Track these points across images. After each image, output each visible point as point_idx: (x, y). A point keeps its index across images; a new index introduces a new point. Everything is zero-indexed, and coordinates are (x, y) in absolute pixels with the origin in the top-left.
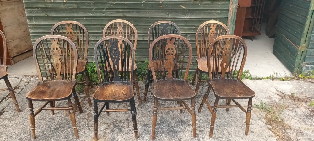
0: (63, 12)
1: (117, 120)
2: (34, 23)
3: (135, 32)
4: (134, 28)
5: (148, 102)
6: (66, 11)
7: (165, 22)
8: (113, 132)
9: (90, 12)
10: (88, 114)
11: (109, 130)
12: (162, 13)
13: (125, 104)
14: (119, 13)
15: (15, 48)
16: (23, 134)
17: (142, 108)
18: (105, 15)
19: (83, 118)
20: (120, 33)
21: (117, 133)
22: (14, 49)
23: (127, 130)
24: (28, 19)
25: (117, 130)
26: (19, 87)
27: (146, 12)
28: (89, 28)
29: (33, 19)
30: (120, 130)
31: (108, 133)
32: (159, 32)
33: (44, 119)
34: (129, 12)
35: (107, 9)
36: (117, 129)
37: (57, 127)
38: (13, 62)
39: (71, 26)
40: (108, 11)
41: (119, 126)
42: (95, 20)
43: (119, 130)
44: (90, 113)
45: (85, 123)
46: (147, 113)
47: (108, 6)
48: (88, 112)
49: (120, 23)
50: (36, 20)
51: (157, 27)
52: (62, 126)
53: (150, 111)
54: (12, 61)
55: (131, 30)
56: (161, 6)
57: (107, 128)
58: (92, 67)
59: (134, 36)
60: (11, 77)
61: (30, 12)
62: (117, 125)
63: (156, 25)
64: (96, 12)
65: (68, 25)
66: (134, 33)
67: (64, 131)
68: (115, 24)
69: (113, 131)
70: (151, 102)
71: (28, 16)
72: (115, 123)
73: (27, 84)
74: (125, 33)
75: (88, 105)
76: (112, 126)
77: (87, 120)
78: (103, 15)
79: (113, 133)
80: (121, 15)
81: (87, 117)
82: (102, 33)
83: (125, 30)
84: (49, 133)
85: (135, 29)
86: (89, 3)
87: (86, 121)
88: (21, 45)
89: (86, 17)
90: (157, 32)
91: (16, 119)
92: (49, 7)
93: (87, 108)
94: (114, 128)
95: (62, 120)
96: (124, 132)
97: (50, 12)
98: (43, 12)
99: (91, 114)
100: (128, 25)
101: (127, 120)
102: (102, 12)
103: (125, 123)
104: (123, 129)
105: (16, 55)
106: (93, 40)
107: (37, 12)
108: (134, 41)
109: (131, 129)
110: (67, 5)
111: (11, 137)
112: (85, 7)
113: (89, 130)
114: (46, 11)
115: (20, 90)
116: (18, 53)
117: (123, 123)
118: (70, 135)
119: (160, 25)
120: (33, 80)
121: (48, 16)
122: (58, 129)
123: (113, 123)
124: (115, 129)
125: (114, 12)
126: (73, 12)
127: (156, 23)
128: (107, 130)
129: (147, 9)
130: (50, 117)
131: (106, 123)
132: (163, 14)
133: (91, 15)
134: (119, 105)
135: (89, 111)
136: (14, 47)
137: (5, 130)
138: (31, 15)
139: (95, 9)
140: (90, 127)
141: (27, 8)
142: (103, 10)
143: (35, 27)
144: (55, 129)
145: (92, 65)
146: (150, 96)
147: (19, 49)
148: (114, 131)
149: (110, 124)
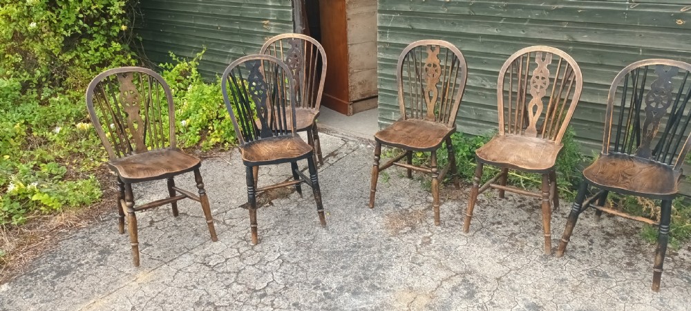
0: (442, 22)
1: (475, 271)
2: (388, 40)
3: (576, 79)
4: (577, 69)
5: (571, 257)
6: (446, 21)
7: (668, 63)
8: (454, 293)
9: (493, 26)
10: (425, 238)
11: (447, 285)
12: (680, 39)
13: (510, 243)
14: (561, 31)
15: (361, 86)
16: (305, 236)
17: (546, 266)
18: (526, 34)
19: (412, 242)
20: (540, 78)
21: (461, 297)
22: (358, 87)
23: (486, 299)
24: (380, 32)
25: (465, 292)
26: (337, 154)
27: (634, 34)
28: (485, 61)
29: (386, 33)
30: (471, 295)
31: (443, 289)
32: (646, 88)
33: (347, 222)
34: (586, 31)
35: (532, 21)
36: (465, 289)
37: (360, 243)
38: (351, 111)
39: (437, 51)
40: (535, 26)
41: (473, 284)
42: (503, 44)
43: (468, 293)
44: (429, 238)
45: (409, 254)
46: (552, 282)
47: (536, 15)
48: (425, 235)
49: (544, 53)
50: (392, 35)
51: (642, 74)
52: (368, 243)
53: (565, 280)
54: (351, 108)
55: (568, 74)
56: (680, 22)
57: (446, 280)
58: (473, 147)
59: (573, 89)
60: (336, 134)
61: (385, 19)
62: (471, 281)
63: (639, 70)
64: (508, 27)
65: (432, 48)
66: (574, 82)
67: (366, 253)
68: (532, 56)
69: (455, 289)
70: (579, 261)
71: (380, 28)
72: (468, 277)
73: (351, 151)
74: (551, 80)
75: (432, 221)
76: (458, 279)
77: (417, 249)
78: (521, 34)
79: (452, 295)
80: (565, 38)
81: (419, 242)
82: (497, 73)
83: (553, 72)
84: (342, 249)
85: (578, 73)
86: (496, 7)
87: (413, 250)
88: (372, 82)
89: (484, 36)
90: (639, 87)
91: (307, 206)
92: (418, 10)
93: (428, 226)
94: (460, 285)
95: (373, 233)
96: (477, 301)
97: (418, 20)
98: (406, 19)
99: (431, 240)
100: (564, 62)
101: (498, 279)
102: (520, 27)
103: (489, 285)
104: (479, 294)
105: (360, 98)
106: (488, 87)
107: (395, 19)
108: (569, 101)
109: (495, 302)
110: (452, 8)
111: (288, 233)
112: (486, 14)
113: (411, 270)
114: (410, 19)
115: (335, 160)
116: (363, 95)
117: (486, 282)
118: (374, 265)
119: (652, 71)
120: (363, 148)
121: (413, 30)
122: (360, 247)
123: (463, 274)
124: (461, 287)
125: (549, 29)
126: (460, 23)
127: (642, 64)
128: (445, 284)
129: (635, 27)
130: (357, 221)
131: (448, 269)
132: (682, 44)
133: (494, 31)
134: (496, 242)
135: (430, 234)
136: (360, 84)
137: (286, 219)
138: (385, 25)
139: (505, 20)
140: (415, 265)
141: (380, 11)
142: (525, 22)
143: (387, 49)
144: (355, 246)
145: (474, 142)
146: (583, 247)
147: (367, 88)
148: (457, 291)
149: (457, 274)
